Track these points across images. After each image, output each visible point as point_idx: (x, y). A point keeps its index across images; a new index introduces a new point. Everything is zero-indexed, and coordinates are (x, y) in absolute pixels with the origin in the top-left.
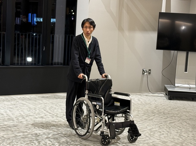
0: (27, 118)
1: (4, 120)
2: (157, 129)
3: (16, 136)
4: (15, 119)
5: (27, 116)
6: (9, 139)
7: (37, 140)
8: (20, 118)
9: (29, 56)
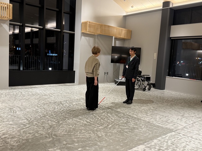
0: (54, 94)
1: (43, 96)
2: (116, 97)
3: (50, 102)
4: (48, 95)
5: (54, 93)
6: (47, 104)
7: (61, 104)
8: (50, 95)
9: (50, 67)
